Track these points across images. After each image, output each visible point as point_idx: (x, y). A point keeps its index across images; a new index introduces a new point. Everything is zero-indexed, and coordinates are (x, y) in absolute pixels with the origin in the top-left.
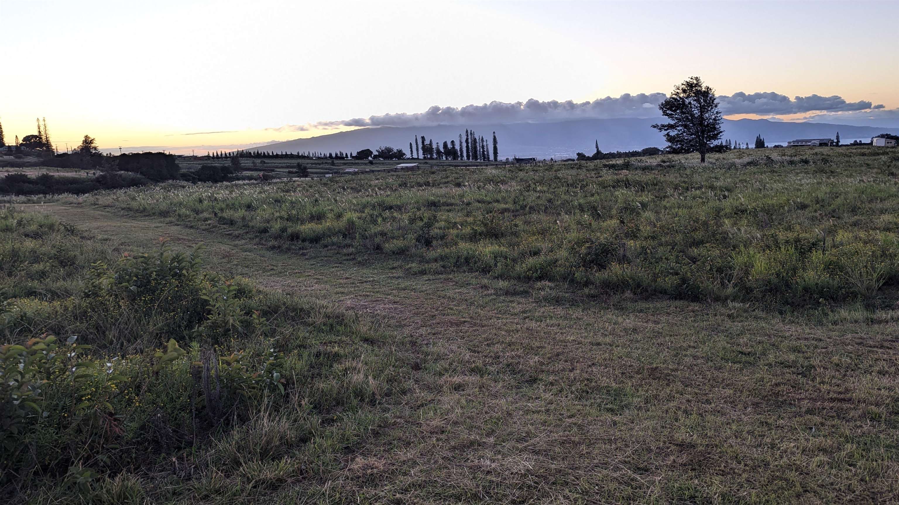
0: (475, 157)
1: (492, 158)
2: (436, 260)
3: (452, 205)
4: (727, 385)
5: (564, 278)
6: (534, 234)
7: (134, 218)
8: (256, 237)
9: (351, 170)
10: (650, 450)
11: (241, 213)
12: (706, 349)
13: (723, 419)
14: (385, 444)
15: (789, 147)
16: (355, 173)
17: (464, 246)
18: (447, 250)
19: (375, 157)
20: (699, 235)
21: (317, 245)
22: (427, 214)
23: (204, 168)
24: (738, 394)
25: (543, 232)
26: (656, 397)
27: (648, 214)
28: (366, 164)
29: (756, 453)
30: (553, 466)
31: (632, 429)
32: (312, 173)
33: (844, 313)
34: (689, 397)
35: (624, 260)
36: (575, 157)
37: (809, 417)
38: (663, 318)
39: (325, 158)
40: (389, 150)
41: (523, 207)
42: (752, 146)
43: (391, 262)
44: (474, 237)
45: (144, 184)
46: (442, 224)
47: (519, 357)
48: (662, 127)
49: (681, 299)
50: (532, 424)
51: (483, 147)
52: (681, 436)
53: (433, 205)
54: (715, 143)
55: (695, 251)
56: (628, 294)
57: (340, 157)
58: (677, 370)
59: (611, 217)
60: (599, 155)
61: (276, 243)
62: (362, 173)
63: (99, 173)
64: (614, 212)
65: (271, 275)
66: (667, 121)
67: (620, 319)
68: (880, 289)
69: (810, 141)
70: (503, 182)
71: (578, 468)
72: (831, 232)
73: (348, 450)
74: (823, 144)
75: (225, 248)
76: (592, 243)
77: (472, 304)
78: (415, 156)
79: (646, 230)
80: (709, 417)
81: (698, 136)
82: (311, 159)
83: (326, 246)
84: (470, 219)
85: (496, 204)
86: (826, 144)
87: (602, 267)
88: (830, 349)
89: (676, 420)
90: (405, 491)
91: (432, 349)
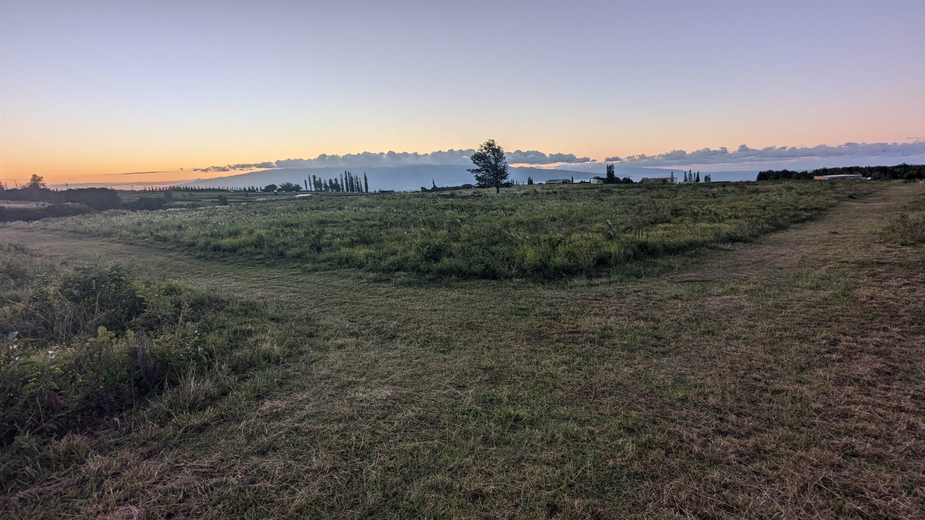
0: (352, 190)
1: (364, 190)
2: (325, 261)
3: (336, 222)
4: (512, 329)
5: (413, 269)
6: (392, 241)
7: (81, 238)
8: (186, 249)
9: (261, 200)
10: (466, 374)
11: (172, 233)
12: (501, 308)
13: (510, 350)
14: (287, 390)
15: (546, 184)
16: (264, 202)
17: (345, 251)
18: (332, 254)
19: (279, 190)
20: (496, 238)
21: (235, 254)
22: (318, 230)
23: (142, 199)
24: (519, 334)
25: (399, 239)
26: (470, 341)
27: (465, 226)
28: (272, 195)
29: (528, 369)
30: (405, 392)
31: (456, 362)
32: (231, 202)
33: (576, 281)
34: (490, 338)
35: (450, 255)
36: (420, 190)
37: (557, 344)
38: (476, 291)
39: (241, 191)
40: (289, 185)
41: (386, 223)
42: (526, 183)
43: (291, 263)
44: (352, 244)
45: (89, 212)
46: (329, 235)
47: (384, 323)
48: (473, 171)
49: (485, 278)
50: (392, 366)
51: (357, 183)
52: (484, 364)
53: (322, 223)
54: (504, 181)
55: (493, 248)
56: (454, 277)
57: (252, 190)
58: (483, 322)
59: (443, 229)
60: (435, 189)
61: (202, 254)
62: (270, 201)
63: (47, 204)
64: (445, 225)
65: (198, 277)
66: (476, 167)
67: (449, 293)
68: (594, 266)
69: (557, 180)
70: (372, 207)
71: (422, 391)
72: (569, 234)
73: (259, 397)
74: (564, 182)
75: (160, 258)
76: (430, 245)
77: (351, 290)
78: (309, 189)
79: (464, 236)
80: (502, 350)
81: (495, 177)
82: (230, 191)
83: (242, 254)
84: (349, 232)
85: (367, 221)
86: (566, 183)
87: (437, 260)
88: (569, 303)
89: (483, 354)
90: (302, 420)
91: (322, 322)
